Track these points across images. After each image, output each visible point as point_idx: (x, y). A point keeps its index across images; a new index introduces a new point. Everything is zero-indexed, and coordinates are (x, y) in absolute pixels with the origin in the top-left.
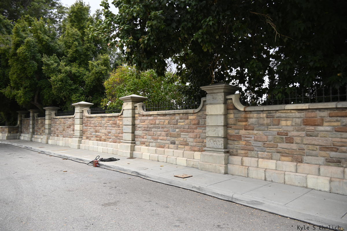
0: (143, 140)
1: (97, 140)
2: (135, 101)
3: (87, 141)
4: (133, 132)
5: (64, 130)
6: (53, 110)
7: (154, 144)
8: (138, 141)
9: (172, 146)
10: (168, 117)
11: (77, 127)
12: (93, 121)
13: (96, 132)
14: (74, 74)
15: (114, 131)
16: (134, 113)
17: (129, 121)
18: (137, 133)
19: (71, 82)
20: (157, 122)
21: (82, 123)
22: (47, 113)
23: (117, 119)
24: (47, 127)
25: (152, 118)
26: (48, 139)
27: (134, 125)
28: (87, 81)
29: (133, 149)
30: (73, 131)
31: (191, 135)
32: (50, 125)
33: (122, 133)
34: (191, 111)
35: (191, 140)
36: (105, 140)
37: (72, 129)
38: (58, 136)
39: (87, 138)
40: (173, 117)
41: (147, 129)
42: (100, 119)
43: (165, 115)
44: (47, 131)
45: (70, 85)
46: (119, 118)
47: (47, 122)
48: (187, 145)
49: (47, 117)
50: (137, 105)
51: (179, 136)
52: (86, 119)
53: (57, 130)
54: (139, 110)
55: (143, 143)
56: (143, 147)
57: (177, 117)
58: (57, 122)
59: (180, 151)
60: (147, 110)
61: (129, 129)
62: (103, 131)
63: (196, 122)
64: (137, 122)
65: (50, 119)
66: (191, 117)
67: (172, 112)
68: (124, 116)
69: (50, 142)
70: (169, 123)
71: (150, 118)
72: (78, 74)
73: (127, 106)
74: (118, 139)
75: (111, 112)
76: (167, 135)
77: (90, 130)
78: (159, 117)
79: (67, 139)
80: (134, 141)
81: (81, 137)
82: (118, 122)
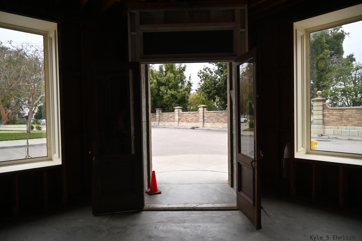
0: (207, 121)
1: (187, 122)
2: (204, 107)
3: (182, 123)
4: (203, 119)
5: (168, 119)
6: (160, 110)
7: (211, 122)
8: (205, 121)
9: (217, 122)
10: (216, 113)
11: (177, 117)
12: (185, 115)
13: (186, 119)
14: (173, 95)
15: (195, 118)
16: (203, 112)
17: (202, 115)
18: (205, 119)
19: (171, 98)
20: (212, 115)
21: (179, 116)
22: (157, 111)
23: (196, 114)
24: (157, 118)
25: (210, 113)
26: (159, 123)
27: (203, 116)
28: (178, 97)
29: (203, 124)
30: (174, 119)
31: (224, 118)
32: (159, 117)
33: (199, 119)
34: (223, 111)
35: (224, 120)
36: (191, 122)
37: (173, 118)
38: (164, 122)
39: (182, 122)
40: (218, 113)
41: (209, 117)
42: (188, 114)
43: (215, 112)
44: (158, 120)
45: (171, 99)
46: (197, 114)
47: (157, 115)
48: (222, 122)
49: (157, 113)
50: (205, 109)
51: (220, 119)
52: (181, 114)
53: (164, 119)
54: (205, 110)
55: (207, 122)
56: (207, 123)
57: (219, 113)
58: (164, 116)
59: (220, 124)
60: (208, 111)
61: (202, 117)
62: (190, 118)
63: (225, 115)
64: (205, 115)
65: (159, 114)
66: (223, 113)
67: (217, 111)
68: (199, 112)
69: (160, 124)
70: (216, 115)
71: (209, 113)
72: (174, 94)
73: (201, 110)
74: (197, 121)
75: (193, 111)
76: (216, 119)
77: (183, 118)
78: (213, 113)
79: (171, 122)
80: (204, 122)
81: (179, 121)
82: (197, 115)
